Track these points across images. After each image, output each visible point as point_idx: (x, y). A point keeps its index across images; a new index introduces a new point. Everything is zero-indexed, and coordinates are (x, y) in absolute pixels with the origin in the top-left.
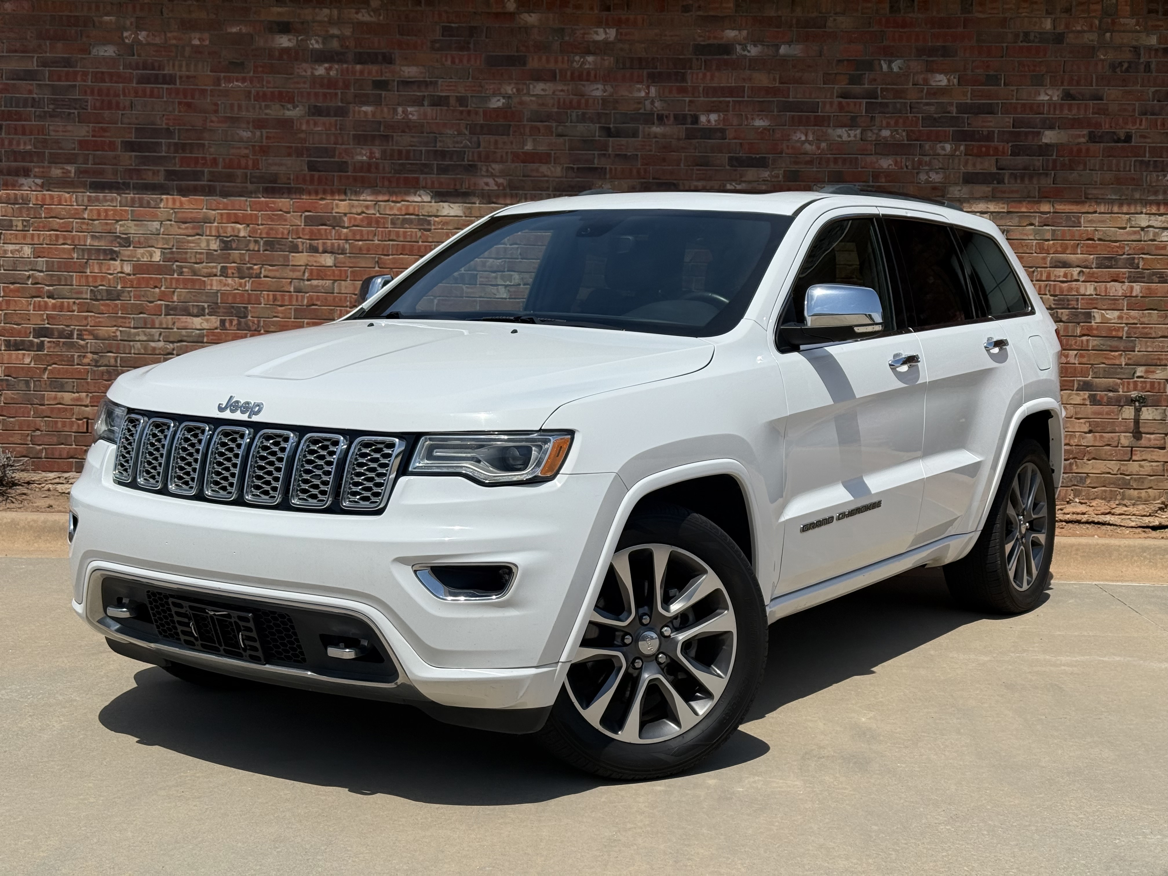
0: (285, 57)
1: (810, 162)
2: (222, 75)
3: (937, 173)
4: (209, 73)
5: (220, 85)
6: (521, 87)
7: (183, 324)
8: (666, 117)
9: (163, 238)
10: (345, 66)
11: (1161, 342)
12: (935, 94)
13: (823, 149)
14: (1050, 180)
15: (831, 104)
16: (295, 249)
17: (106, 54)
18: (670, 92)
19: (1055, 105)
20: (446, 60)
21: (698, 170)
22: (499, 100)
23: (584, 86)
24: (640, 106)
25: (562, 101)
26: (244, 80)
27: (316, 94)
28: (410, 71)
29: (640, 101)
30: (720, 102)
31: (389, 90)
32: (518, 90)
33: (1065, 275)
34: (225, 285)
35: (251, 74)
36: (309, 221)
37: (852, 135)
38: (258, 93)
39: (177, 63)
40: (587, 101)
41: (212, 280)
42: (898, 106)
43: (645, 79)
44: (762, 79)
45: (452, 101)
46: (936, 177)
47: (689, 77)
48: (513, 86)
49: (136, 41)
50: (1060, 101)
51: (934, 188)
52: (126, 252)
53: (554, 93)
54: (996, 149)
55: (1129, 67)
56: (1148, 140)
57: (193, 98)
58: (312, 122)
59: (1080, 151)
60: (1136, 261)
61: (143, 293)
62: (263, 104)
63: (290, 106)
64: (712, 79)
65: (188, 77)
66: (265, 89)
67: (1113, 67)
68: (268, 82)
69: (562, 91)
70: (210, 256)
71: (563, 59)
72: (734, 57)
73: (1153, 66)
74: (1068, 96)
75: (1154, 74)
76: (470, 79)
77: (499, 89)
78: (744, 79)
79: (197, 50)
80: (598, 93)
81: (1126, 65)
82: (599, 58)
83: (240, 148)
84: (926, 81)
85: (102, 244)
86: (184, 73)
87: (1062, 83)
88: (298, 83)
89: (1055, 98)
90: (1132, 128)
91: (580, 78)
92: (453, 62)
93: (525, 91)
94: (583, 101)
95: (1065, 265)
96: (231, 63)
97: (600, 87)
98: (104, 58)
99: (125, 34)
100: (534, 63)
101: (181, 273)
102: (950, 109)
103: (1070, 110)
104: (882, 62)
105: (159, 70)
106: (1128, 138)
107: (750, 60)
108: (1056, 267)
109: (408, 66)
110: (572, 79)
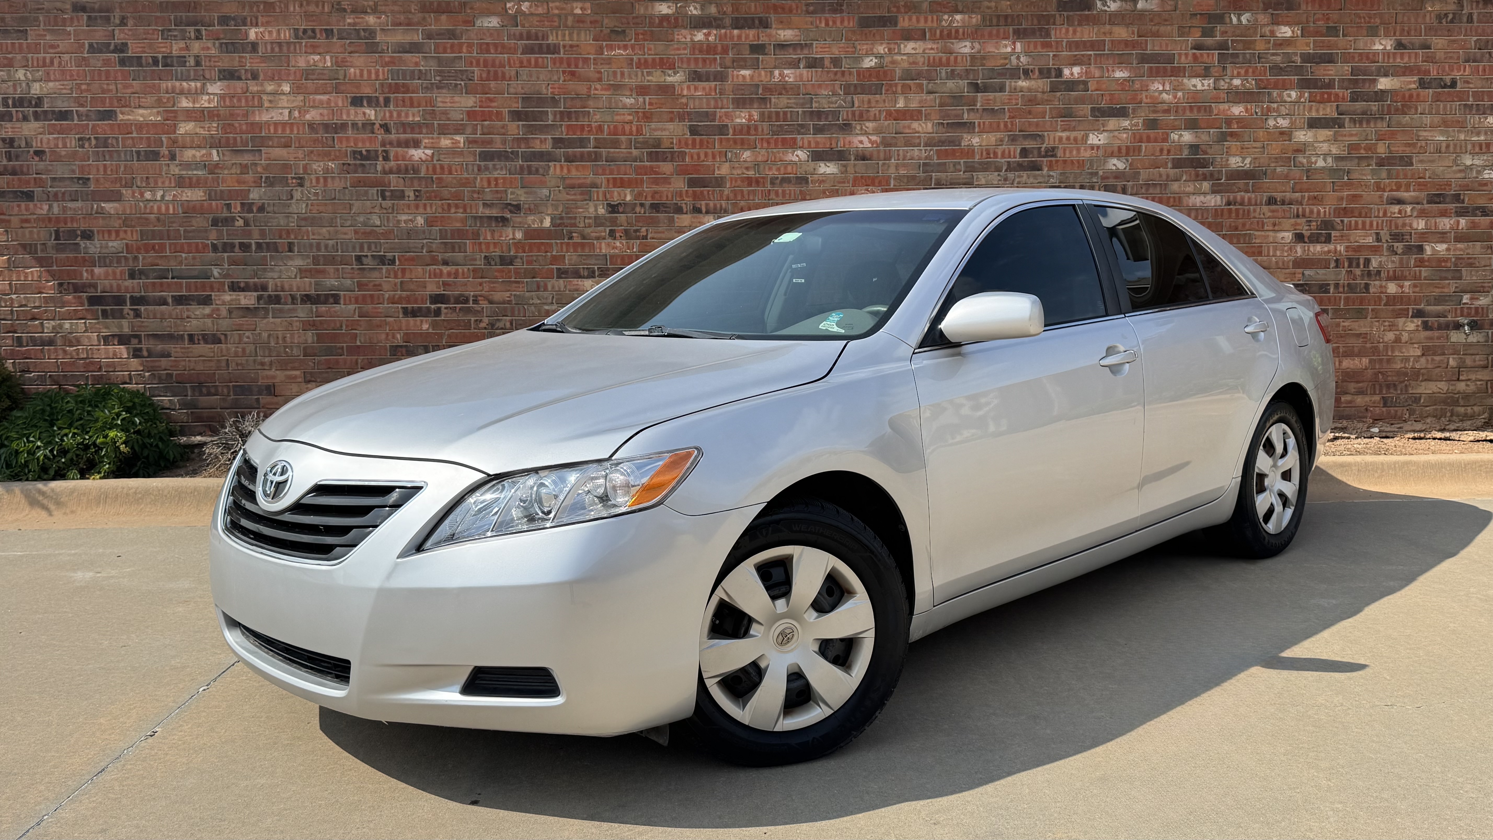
0: (665, 24)
1: (1167, 111)
2: (604, 43)
3: (1284, 119)
4: (591, 42)
5: (602, 54)
6: (892, 46)
7: (575, 287)
8: (1032, 71)
9: (552, 205)
10: (723, 31)
11: (1484, 271)
12: (1281, 45)
13: (1179, 99)
14: (1385, 124)
15: (1186, 55)
16: (679, 210)
17: (489, 25)
18: (1035, 47)
19: (1389, 54)
20: (820, 22)
21: (1061, 121)
22: (871, 60)
23: (953, 43)
24: (1007, 61)
25: (931, 58)
26: (625, 48)
27: (696, 60)
28: (786, 35)
29: (1007, 57)
30: (1083, 55)
31: (766, 54)
32: (889, 50)
33: (1400, 212)
34: (613, 248)
35: (633, 42)
36: (692, 183)
37: (1206, 84)
38: (639, 59)
39: (560, 33)
40: (956, 58)
41: (600, 243)
42: (1248, 56)
43: (1011, 35)
44: (1121, 33)
45: (827, 63)
46: (1283, 123)
47: (1053, 33)
48: (884, 46)
49: (519, 11)
50: (1393, 51)
51: (1282, 133)
52: (517, 219)
53: (924, 50)
54: (1337, 95)
55: (1454, 18)
56: (1471, 86)
57: (577, 66)
58: (692, 88)
59: (1411, 96)
60: (1462, 197)
61: (535, 258)
62: (645, 71)
63: (670, 72)
64: (1075, 32)
65: (571, 46)
66: (646, 56)
67: (1440, 18)
68: (649, 49)
69: (932, 49)
70: (598, 221)
71: (932, 18)
72: (1095, 12)
73: (1475, 17)
74: (1400, 45)
75: (1476, 24)
76: (843, 41)
77: (872, 50)
78: (1104, 33)
79: (580, 20)
80: (967, 50)
81: (1450, 16)
82: (967, 16)
83: (624, 114)
84: (1272, 32)
85: (495, 212)
86: (568, 42)
87: (1395, 33)
88: (678, 49)
89: (1389, 48)
90: (1457, 75)
91: (949, 36)
92: (827, 24)
93: (896, 51)
94: (952, 58)
95: (1400, 202)
96: (612, 31)
97: (968, 44)
98: (488, 29)
99: (508, 5)
100: (904, 22)
101: (571, 238)
102: (1295, 58)
103: (1402, 59)
104: (1232, 15)
105: (543, 40)
106: (1454, 84)
107: (1110, 15)
108: (1392, 204)
109: (784, 29)
110: (942, 37)
